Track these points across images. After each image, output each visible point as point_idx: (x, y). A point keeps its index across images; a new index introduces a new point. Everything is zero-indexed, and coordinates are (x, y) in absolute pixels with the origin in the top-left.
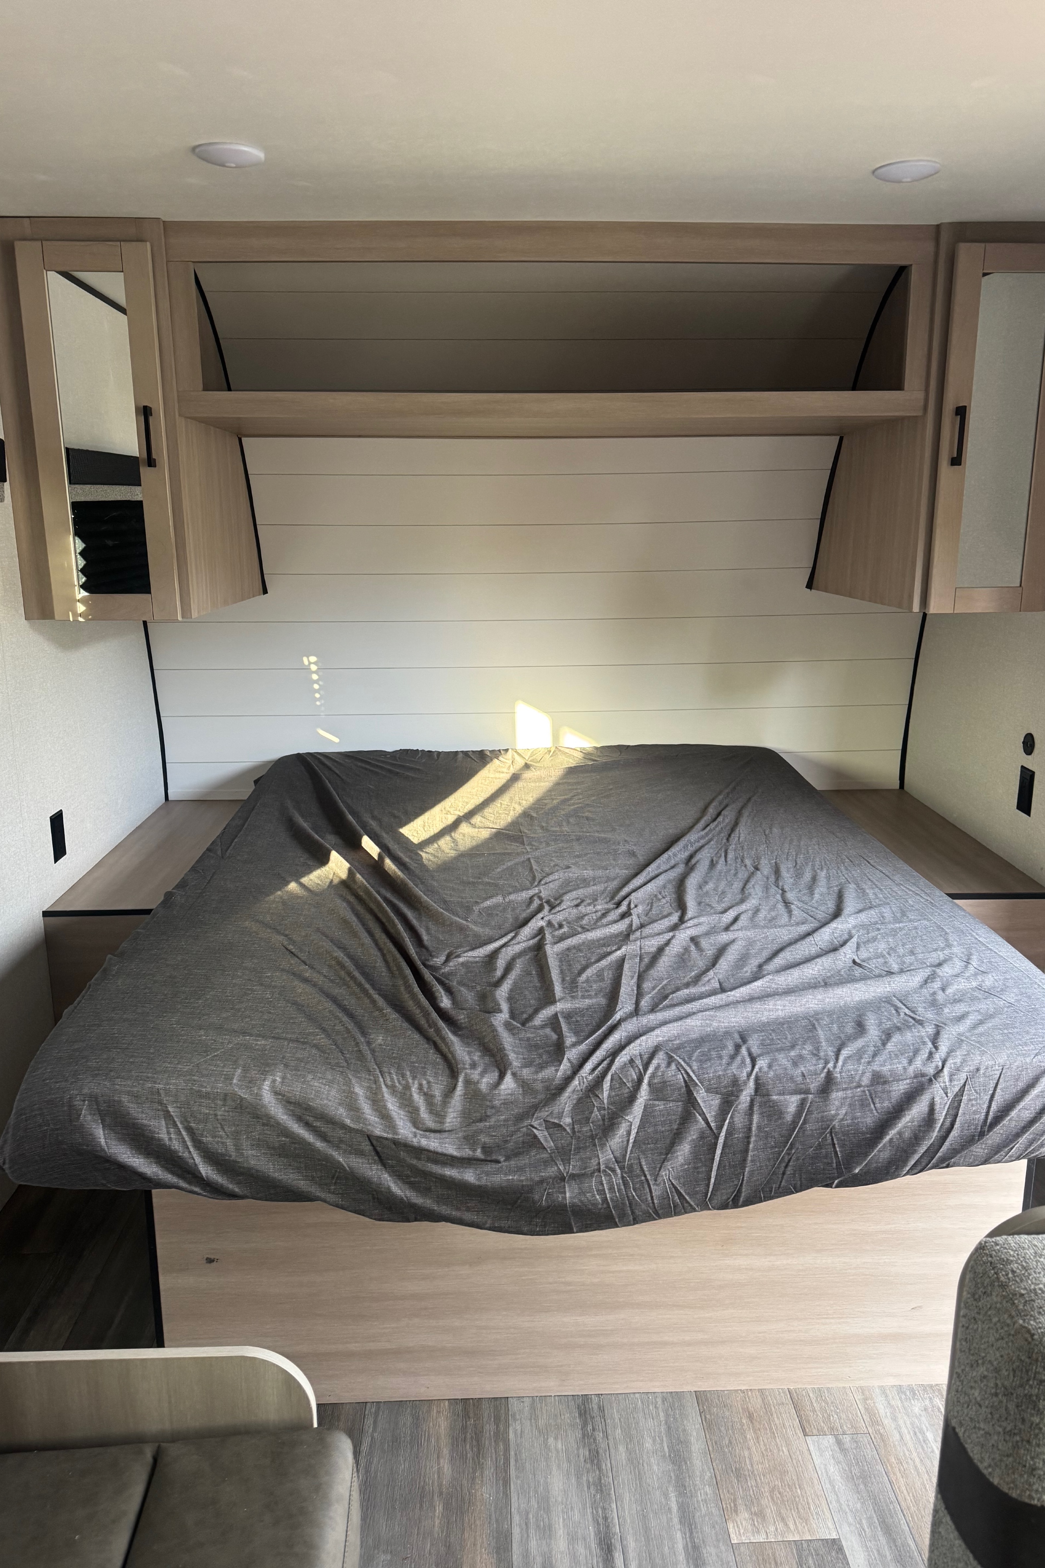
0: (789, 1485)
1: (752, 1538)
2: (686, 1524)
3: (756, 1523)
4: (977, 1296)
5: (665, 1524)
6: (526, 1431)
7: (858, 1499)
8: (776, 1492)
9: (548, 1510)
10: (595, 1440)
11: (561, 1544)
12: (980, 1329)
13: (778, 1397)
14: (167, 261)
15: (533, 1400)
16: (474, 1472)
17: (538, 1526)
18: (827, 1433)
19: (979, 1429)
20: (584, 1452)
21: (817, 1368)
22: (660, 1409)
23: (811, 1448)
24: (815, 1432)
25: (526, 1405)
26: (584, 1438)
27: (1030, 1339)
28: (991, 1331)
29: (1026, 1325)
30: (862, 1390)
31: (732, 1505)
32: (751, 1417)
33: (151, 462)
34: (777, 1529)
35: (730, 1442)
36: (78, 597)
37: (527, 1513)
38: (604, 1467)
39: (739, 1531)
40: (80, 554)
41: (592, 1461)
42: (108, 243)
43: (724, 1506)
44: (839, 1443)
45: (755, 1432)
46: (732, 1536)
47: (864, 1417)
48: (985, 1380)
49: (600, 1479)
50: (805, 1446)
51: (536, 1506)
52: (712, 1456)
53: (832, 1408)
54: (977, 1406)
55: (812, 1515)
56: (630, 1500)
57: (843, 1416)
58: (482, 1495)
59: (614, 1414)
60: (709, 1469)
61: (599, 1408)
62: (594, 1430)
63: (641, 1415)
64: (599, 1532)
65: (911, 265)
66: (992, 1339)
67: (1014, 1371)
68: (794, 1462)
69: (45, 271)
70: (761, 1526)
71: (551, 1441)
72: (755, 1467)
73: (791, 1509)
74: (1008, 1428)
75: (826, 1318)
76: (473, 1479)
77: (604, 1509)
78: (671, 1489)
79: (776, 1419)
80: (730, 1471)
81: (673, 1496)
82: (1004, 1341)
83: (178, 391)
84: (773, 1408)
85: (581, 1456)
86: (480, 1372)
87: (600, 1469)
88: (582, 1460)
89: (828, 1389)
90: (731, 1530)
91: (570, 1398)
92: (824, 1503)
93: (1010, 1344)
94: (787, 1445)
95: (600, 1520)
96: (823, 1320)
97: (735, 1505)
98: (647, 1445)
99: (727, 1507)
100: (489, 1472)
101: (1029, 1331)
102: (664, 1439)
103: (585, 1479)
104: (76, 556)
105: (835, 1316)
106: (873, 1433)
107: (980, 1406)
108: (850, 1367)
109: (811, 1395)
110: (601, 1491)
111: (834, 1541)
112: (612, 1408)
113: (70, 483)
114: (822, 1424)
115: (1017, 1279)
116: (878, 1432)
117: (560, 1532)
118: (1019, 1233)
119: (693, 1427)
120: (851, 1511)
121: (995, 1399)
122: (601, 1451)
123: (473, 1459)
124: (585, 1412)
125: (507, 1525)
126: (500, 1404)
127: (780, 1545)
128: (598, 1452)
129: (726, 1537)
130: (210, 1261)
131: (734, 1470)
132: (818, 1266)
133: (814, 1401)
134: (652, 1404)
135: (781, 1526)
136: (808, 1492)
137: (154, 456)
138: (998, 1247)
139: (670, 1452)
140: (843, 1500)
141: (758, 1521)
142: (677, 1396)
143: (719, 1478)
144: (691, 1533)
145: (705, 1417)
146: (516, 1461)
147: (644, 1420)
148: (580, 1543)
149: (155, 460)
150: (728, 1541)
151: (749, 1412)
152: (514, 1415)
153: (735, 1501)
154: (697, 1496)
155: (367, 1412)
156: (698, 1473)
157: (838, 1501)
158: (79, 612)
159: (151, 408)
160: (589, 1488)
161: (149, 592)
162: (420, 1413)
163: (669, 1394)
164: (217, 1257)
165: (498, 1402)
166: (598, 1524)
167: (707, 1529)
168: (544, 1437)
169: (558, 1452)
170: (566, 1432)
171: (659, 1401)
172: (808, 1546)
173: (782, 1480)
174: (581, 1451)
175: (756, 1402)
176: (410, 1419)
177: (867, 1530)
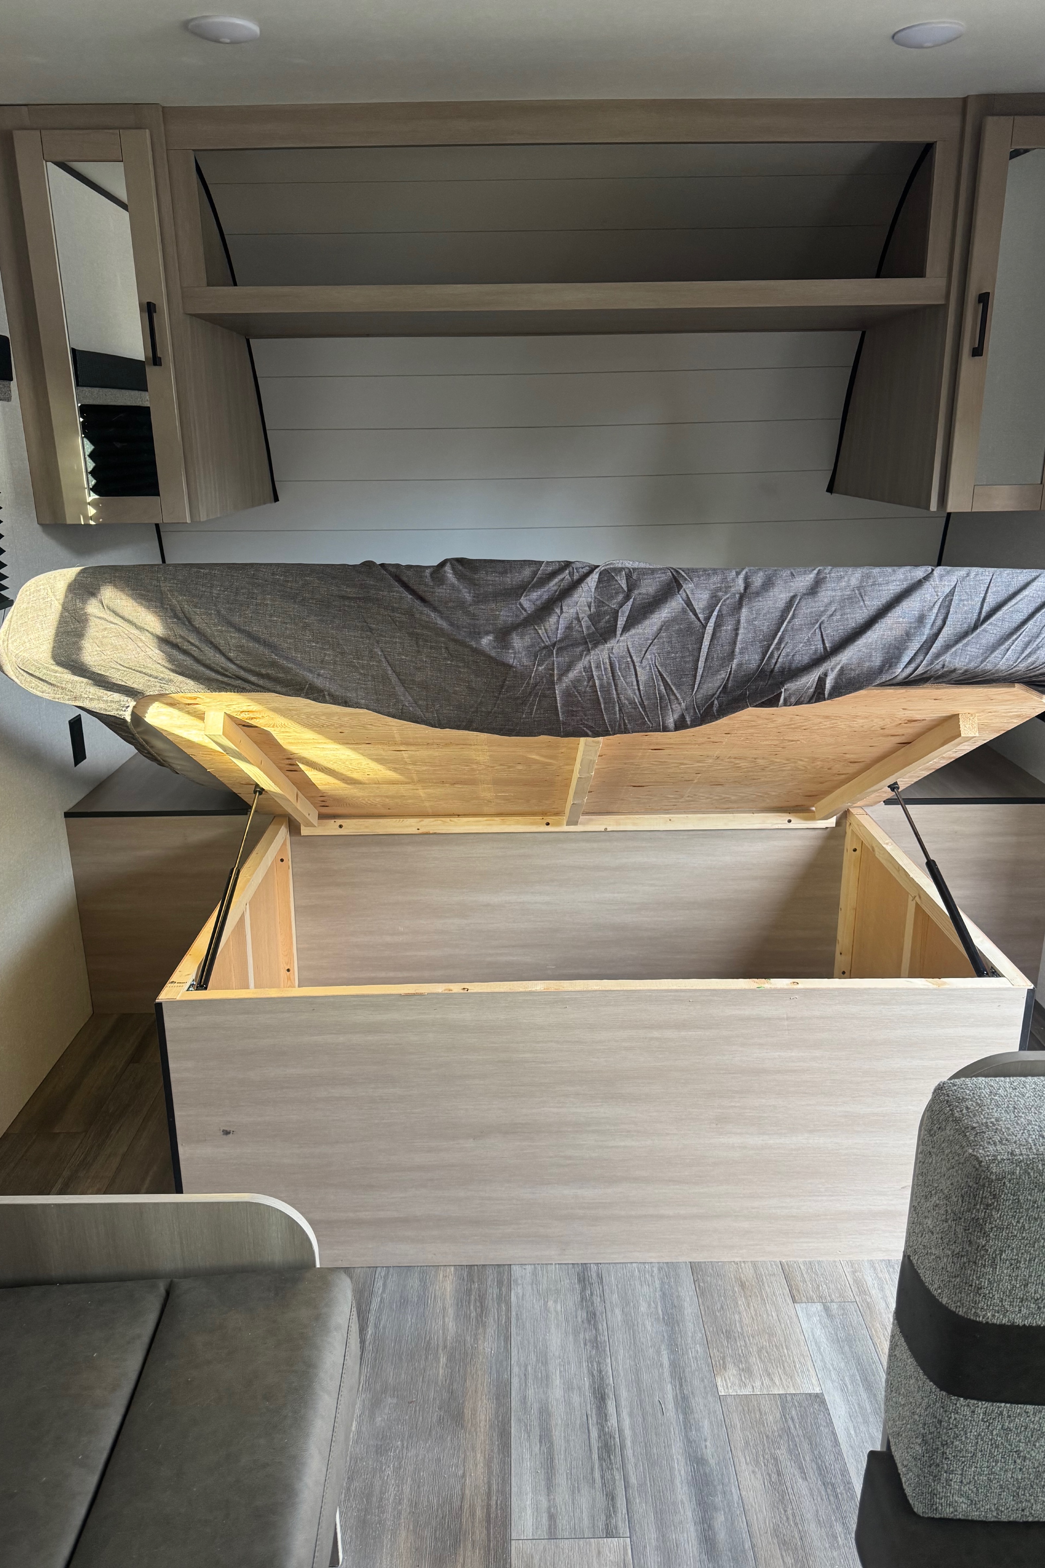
0: (776, 1346)
1: (739, 1391)
2: (677, 1378)
3: (743, 1378)
4: (932, 1132)
5: (657, 1378)
6: (527, 1295)
7: (842, 1358)
8: (764, 1351)
9: (545, 1363)
10: (592, 1303)
11: (557, 1392)
12: (934, 1162)
13: (770, 1268)
14: (167, 150)
15: (535, 1268)
16: (477, 1328)
17: (536, 1377)
18: (816, 1301)
19: (931, 1253)
20: (582, 1315)
21: (809, 1242)
22: (656, 1278)
23: (800, 1314)
24: (804, 1299)
25: (528, 1271)
26: (582, 1301)
27: (978, 1166)
28: (944, 1163)
29: (975, 1153)
30: (852, 1264)
31: (721, 1362)
32: (742, 1285)
33: (156, 361)
34: (762, 1384)
35: (722, 1307)
36: (89, 499)
37: (526, 1366)
38: (600, 1327)
39: (727, 1385)
40: (90, 456)
41: (589, 1322)
42: (105, 131)
43: (714, 1363)
44: (827, 1309)
45: (746, 1298)
46: (720, 1388)
47: (852, 1287)
48: (937, 1208)
49: (596, 1338)
50: (793, 1312)
51: (535, 1360)
52: (704, 1319)
53: (822, 1279)
54: (930, 1233)
55: (797, 1372)
56: (625, 1356)
57: (832, 1286)
58: (484, 1349)
59: (611, 1280)
60: (700, 1331)
61: (598, 1275)
62: (592, 1294)
63: (637, 1283)
64: (594, 1382)
65: (936, 142)
66: (944, 1169)
67: (962, 1196)
68: (783, 1325)
69: (44, 162)
70: (748, 1381)
71: (550, 1303)
72: (745, 1328)
73: (777, 1367)
74: (957, 1251)
75: (818, 1196)
76: (476, 1335)
77: (599, 1363)
78: (663, 1347)
79: (767, 1288)
80: (720, 1333)
81: (665, 1354)
82: (954, 1170)
83: (182, 287)
84: (764, 1278)
85: (579, 1318)
86: (484, 1241)
87: (596, 1329)
88: (580, 1320)
89: (819, 1262)
90: (719, 1384)
91: (571, 1266)
92: (809, 1363)
93: (960, 1172)
94: (777, 1311)
95: (595, 1372)
96: (815, 1198)
97: (724, 1362)
98: (642, 1309)
99: (716, 1364)
100: (491, 1329)
101: (977, 1159)
102: (659, 1304)
103: (582, 1336)
104: (85, 458)
105: (827, 1194)
106: (860, 1302)
107: (932, 1233)
108: (841, 1242)
109: (802, 1267)
110: (597, 1347)
111: (817, 1396)
112: (609, 1275)
113: (78, 384)
114: (811, 1293)
115: (971, 1114)
116: (865, 1300)
117: (557, 1381)
118: (976, 1076)
119: (687, 1292)
120: (835, 1369)
121: (945, 1224)
122: (598, 1314)
123: (477, 1318)
124: (584, 1279)
125: (508, 1376)
126: (503, 1272)
127: (765, 1398)
128: (595, 1314)
129: (715, 1390)
130: (227, 1133)
131: (724, 1331)
132: (810, 1145)
133: (804, 1273)
134: (649, 1272)
135: (767, 1381)
136: (794, 1352)
137: (159, 354)
138: (956, 1088)
139: (663, 1314)
140: (827, 1360)
141: (745, 1377)
142: (673, 1266)
143: (709, 1338)
144: (681, 1385)
145: (699, 1285)
146: (517, 1320)
147: (640, 1287)
148: (575, 1392)
149: (160, 358)
150: (716, 1394)
151: (741, 1282)
152: (516, 1281)
153: (724, 1359)
154: (688, 1354)
155: (377, 1276)
156: (690, 1334)
157: (823, 1360)
158: (90, 515)
159: (155, 305)
160: (585, 1344)
161: (158, 495)
162: (428, 1277)
163: (665, 1264)
164: (232, 1130)
165: (501, 1269)
166: (593, 1375)
167: (696, 1382)
168: (544, 1300)
169: (557, 1312)
170: (566, 1295)
171: (655, 1270)
172: (792, 1399)
173: (770, 1341)
174: (579, 1312)
175: (748, 1273)
176: (417, 1282)
177: (849, 1387)
